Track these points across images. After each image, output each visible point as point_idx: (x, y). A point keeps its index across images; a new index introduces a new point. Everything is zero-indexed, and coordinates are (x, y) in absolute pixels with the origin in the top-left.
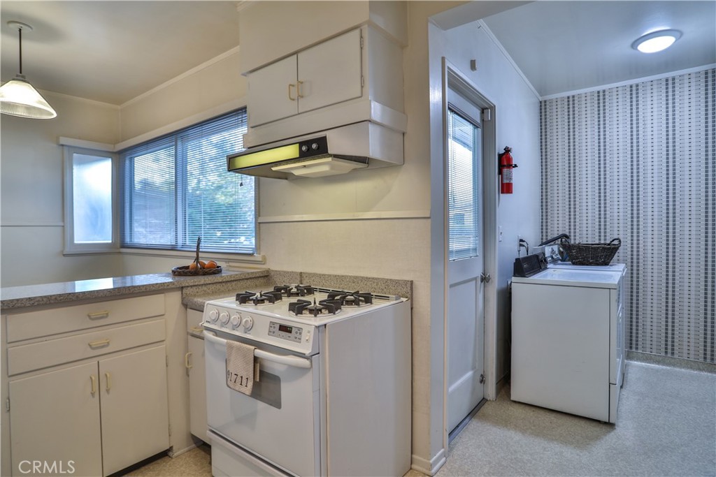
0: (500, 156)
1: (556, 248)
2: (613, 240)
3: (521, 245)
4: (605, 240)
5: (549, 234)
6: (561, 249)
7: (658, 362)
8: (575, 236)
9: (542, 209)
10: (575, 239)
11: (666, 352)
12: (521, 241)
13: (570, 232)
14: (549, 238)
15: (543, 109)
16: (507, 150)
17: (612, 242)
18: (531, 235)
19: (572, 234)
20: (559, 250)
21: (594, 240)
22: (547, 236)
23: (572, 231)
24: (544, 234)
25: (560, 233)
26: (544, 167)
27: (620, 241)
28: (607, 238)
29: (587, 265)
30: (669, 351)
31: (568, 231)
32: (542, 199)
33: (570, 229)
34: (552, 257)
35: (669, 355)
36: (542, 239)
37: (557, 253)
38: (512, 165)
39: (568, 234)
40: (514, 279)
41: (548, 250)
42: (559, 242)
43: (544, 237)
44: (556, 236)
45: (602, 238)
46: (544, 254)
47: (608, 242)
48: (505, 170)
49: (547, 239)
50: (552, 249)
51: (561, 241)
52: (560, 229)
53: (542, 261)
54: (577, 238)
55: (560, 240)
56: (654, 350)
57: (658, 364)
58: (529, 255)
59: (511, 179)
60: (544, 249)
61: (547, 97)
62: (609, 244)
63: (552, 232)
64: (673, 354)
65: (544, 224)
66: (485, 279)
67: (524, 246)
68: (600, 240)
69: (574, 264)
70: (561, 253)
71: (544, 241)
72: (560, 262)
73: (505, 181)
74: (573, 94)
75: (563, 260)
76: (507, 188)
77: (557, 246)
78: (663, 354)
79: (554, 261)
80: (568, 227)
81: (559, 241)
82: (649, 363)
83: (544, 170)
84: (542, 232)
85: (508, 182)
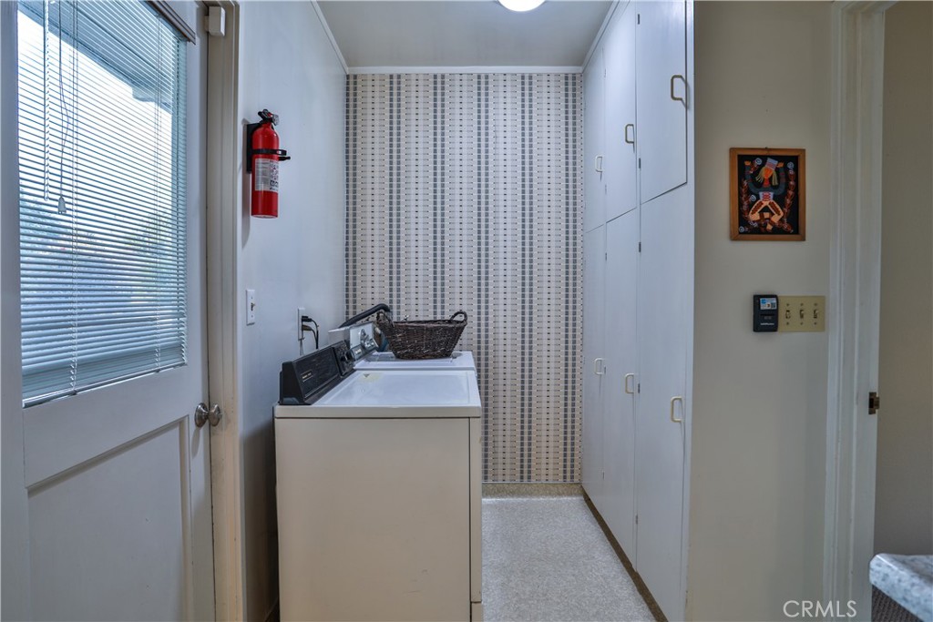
0: (251, 130)
1: (369, 329)
2: (456, 314)
3: (304, 328)
4: (443, 313)
5: (358, 304)
6: (378, 330)
7: (512, 494)
8: (399, 307)
9: (347, 261)
10: (399, 313)
11: (522, 478)
12: (305, 319)
13: (391, 302)
14: (359, 311)
15: (351, 86)
16: (267, 119)
17: (453, 317)
18: (326, 308)
19: (395, 304)
20: (375, 332)
21: (427, 313)
22: (355, 307)
23: (395, 299)
24: (351, 304)
25: (377, 302)
26: (351, 189)
27: (466, 316)
28: (446, 310)
29: (420, 358)
30: (525, 475)
31: (388, 299)
32: (347, 244)
33: (391, 296)
34: (363, 347)
35: (525, 480)
36: (347, 313)
37: (371, 336)
38: (275, 152)
39: (388, 305)
40: (280, 410)
41: (355, 335)
42: (375, 319)
43: (351, 310)
44: (369, 307)
45: (439, 310)
46: (348, 343)
47: (447, 317)
48: (260, 163)
49: (355, 313)
50: (363, 331)
51: (378, 317)
52: (377, 296)
53: (343, 359)
54: (402, 310)
55: (375, 314)
56: (507, 478)
57: (512, 497)
58: (320, 348)
59: (273, 183)
60: (347, 333)
61: (359, 70)
62: (450, 322)
63: (363, 302)
64: (529, 478)
65: (351, 287)
66: (208, 418)
67: (310, 329)
68: (435, 313)
69: (399, 357)
70: (377, 337)
71: (351, 316)
72: (376, 353)
73: (261, 187)
74: (399, 72)
75: (381, 349)
76: (264, 204)
77: (370, 325)
78: (518, 481)
79: (366, 353)
80: (388, 293)
81: (373, 318)
82: (502, 496)
83: (351, 195)
84: (347, 302)
85: (267, 189)
